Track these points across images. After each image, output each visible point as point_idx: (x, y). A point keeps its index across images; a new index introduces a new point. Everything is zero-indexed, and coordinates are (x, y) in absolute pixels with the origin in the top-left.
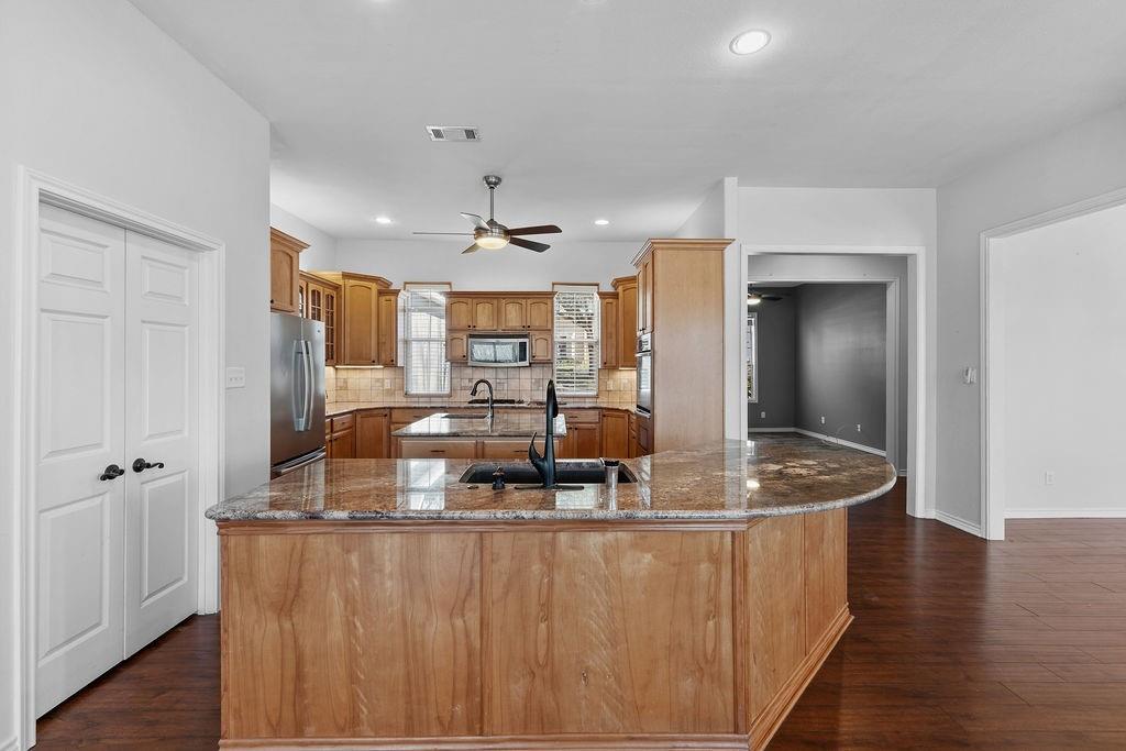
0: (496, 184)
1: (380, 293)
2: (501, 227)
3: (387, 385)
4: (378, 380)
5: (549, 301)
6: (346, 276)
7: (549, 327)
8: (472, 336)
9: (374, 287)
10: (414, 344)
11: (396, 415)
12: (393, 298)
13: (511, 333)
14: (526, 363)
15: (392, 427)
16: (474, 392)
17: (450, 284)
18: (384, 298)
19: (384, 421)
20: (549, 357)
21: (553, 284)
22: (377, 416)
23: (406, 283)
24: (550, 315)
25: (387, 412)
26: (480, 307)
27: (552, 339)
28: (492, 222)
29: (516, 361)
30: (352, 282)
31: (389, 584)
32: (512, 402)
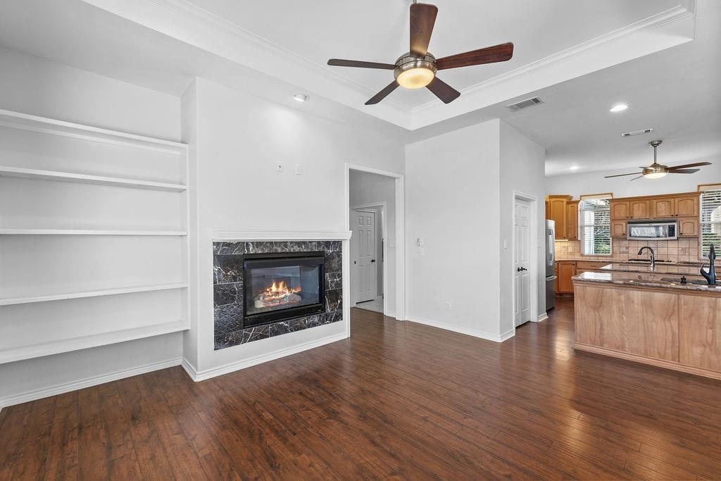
0: (658, 144)
1: (568, 203)
2: (662, 167)
3: (570, 250)
4: (564, 247)
5: (695, 199)
7: (696, 214)
8: (629, 223)
9: (565, 200)
10: (586, 228)
11: (579, 265)
12: (575, 205)
13: (661, 220)
14: (675, 238)
15: (577, 270)
16: (640, 253)
17: (612, 194)
18: (570, 205)
19: (573, 267)
20: (696, 234)
21: (699, 186)
22: (569, 264)
23: (581, 197)
24: (696, 207)
25: (574, 263)
26: (636, 206)
27: (698, 222)
28: (655, 165)
29: (666, 237)
31: (636, 306)
32: (663, 261)
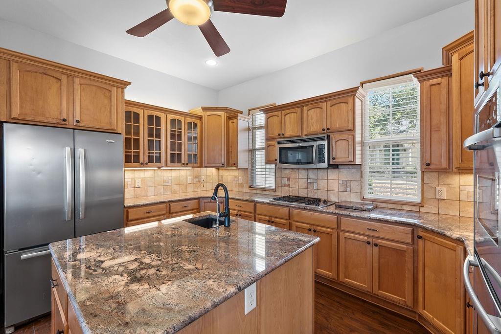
1: (229, 119)
5: (350, 100)
6: (205, 109)
7: (350, 126)
12: (235, 121)
14: (325, 164)
18: (231, 121)
20: (350, 158)
23: (249, 110)
24: (351, 114)
27: (354, 139)
30: (209, 113)
